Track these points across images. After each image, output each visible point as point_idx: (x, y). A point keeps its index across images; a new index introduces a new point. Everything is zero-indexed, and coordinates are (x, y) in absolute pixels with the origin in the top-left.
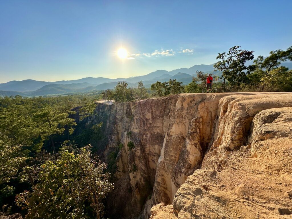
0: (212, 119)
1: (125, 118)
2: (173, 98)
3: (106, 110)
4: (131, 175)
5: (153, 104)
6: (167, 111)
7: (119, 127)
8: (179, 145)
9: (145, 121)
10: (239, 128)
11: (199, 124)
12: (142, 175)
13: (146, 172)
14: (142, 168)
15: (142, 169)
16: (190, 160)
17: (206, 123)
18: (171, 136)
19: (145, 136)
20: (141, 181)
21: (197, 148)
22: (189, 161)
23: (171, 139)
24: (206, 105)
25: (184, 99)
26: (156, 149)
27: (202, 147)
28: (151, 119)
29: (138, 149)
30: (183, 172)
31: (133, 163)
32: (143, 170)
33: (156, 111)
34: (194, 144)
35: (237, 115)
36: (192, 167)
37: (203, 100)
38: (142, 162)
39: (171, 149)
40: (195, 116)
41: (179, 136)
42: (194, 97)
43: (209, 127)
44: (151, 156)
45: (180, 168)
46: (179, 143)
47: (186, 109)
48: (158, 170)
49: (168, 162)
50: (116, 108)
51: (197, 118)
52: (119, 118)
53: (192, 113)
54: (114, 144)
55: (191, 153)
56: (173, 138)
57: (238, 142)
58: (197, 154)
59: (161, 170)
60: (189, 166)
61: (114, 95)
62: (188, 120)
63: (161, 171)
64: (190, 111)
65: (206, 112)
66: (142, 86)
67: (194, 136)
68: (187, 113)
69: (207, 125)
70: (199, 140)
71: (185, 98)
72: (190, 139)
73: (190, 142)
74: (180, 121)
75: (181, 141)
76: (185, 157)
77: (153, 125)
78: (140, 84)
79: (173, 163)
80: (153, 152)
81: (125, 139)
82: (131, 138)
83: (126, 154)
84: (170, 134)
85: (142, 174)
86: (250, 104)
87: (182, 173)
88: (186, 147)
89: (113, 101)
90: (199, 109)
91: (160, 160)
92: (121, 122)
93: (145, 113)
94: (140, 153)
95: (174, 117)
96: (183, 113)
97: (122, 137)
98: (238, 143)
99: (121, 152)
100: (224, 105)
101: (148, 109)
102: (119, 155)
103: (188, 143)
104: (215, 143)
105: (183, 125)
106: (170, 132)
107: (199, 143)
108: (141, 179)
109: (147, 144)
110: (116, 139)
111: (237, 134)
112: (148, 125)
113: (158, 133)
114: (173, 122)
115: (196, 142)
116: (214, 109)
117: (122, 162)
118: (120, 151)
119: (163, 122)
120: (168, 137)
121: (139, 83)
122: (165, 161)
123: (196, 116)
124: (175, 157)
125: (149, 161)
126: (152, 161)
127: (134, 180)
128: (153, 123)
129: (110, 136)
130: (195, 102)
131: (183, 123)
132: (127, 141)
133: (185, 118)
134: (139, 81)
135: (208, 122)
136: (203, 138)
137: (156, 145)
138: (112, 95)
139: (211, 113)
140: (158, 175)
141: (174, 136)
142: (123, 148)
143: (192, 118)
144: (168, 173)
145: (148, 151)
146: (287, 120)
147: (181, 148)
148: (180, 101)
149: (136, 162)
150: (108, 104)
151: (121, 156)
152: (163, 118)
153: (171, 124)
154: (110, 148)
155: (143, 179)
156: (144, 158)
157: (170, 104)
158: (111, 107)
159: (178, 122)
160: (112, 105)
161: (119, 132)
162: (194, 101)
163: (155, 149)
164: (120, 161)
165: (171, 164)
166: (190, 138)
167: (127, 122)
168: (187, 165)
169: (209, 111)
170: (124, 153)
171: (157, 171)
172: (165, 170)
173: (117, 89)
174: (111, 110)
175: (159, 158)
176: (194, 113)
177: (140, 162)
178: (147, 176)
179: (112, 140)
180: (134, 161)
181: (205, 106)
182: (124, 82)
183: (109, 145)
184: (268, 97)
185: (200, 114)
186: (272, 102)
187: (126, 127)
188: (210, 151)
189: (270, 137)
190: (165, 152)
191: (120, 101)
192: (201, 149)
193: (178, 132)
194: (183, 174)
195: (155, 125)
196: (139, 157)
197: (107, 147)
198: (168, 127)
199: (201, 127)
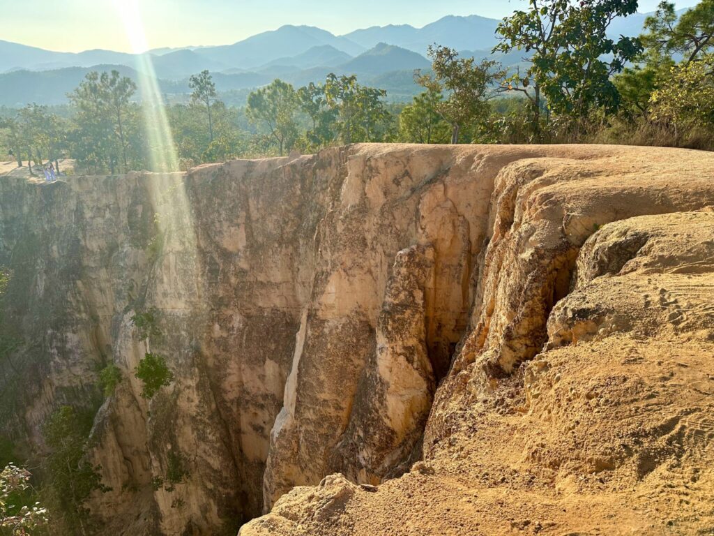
0: (469, 251)
1: (127, 248)
2: (333, 162)
3: (26, 209)
4: (163, 498)
5: (252, 188)
6: (311, 216)
7: (101, 290)
8: (352, 357)
9: (218, 260)
10: (531, 289)
11: (424, 271)
12: (211, 490)
13: (226, 478)
14: (211, 461)
15: (209, 466)
16: (389, 414)
17: (449, 266)
18: (323, 321)
19: (221, 328)
20: (208, 515)
21: (415, 366)
22: (386, 420)
23: (322, 335)
24: (450, 194)
25: (371, 169)
26: (266, 379)
27: (432, 362)
28: (245, 251)
29: (189, 387)
30: (363, 463)
31: (169, 447)
32: (215, 471)
33: (263, 218)
34: (403, 351)
35: (532, 238)
36: (397, 442)
37: (441, 173)
38: (210, 437)
39: (322, 377)
40: (411, 241)
41: (350, 322)
42: (408, 160)
43: (458, 283)
44: (246, 410)
45: (355, 449)
46: (351, 349)
47: (378, 209)
48: (272, 464)
49: (311, 428)
50: (80, 203)
51: (414, 247)
52: (96, 250)
53: (398, 227)
54: (78, 370)
55: (392, 387)
56: (331, 331)
57: (528, 342)
58: (415, 388)
59: (283, 464)
60: (384, 439)
61: (69, 134)
62: (383, 257)
63: (284, 468)
64: (390, 217)
65: (450, 225)
66: (212, 94)
67: (404, 320)
68: (381, 225)
69: (454, 276)
70: (423, 336)
71: (373, 163)
72: (389, 333)
73: (387, 346)
74: (354, 262)
75: (358, 340)
76: (371, 405)
77: (252, 279)
78: (201, 88)
79: (331, 432)
80: (254, 391)
81: (130, 344)
82: (157, 338)
83: (139, 409)
84: (320, 313)
85: (210, 486)
86: (576, 198)
87: (361, 467)
88: (374, 363)
89: (66, 165)
90: (422, 213)
91: (282, 423)
92: (106, 267)
93: (217, 225)
94: (197, 402)
95: (334, 244)
96: (366, 226)
97: (116, 338)
98: (526, 345)
99: (110, 405)
100: (503, 198)
101: (231, 210)
102: (105, 418)
103: (382, 349)
104: (469, 346)
105: (368, 277)
106: (317, 306)
107: (420, 347)
108: (205, 510)
109: (229, 359)
110: (88, 345)
111: (523, 315)
112: (233, 280)
113: (275, 310)
114: (329, 267)
115: (412, 342)
116: (479, 211)
117: (120, 445)
118: (108, 400)
119: (296, 264)
120: (309, 325)
121: (195, 80)
122: (301, 426)
123: (415, 238)
124: (338, 408)
125: (239, 432)
126: (250, 428)
127: (176, 517)
128: (252, 268)
129: (53, 337)
130: (410, 183)
131: (366, 269)
132: (137, 354)
133: (373, 249)
134: (197, 72)
135: (455, 262)
136: (440, 327)
137: (268, 362)
138: (52, 135)
139: (469, 229)
140: (274, 486)
141: (333, 321)
142: (119, 386)
143: (401, 249)
144: (309, 474)
145: (236, 389)
146: (657, 263)
147: (359, 369)
148: (357, 176)
149: (182, 443)
150: (33, 179)
151: (115, 421)
152: (296, 249)
153: (323, 273)
154: (61, 388)
155: (215, 508)
156: (216, 420)
157: (322, 189)
158: (50, 194)
159: (349, 264)
160: (58, 184)
161: (100, 313)
162: (406, 178)
163: (262, 377)
164: (111, 441)
165: (321, 436)
166: (390, 328)
167: (135, 267)
168: (377, 436)
169: (461, 218)
170: (128, 407)
171: (267, 469)
172: (298, 462)
173: (83, 107)
174: (55, 212)
175: (278, 416)
176: (405, 226)
177: (199, 439)
178: (232, 493)
179: (64, 353)
180: (172, 439)
181: (447, 200)
182: (115, 73)
183: (55, 378)
184: (645, 170)
185: (427, 230)
186: (648, 190)
187: (131, 288)
188: (451, 377)
189: (587, 333)
190: (297, 390)
191: (102, 167)
192: (429, 368)
193: (349, 306)
194: (365, 469)
195: (262, 278)
196: (193, 419)
197: (41, 386)
198: (312, 284)
199: (430, 284)
